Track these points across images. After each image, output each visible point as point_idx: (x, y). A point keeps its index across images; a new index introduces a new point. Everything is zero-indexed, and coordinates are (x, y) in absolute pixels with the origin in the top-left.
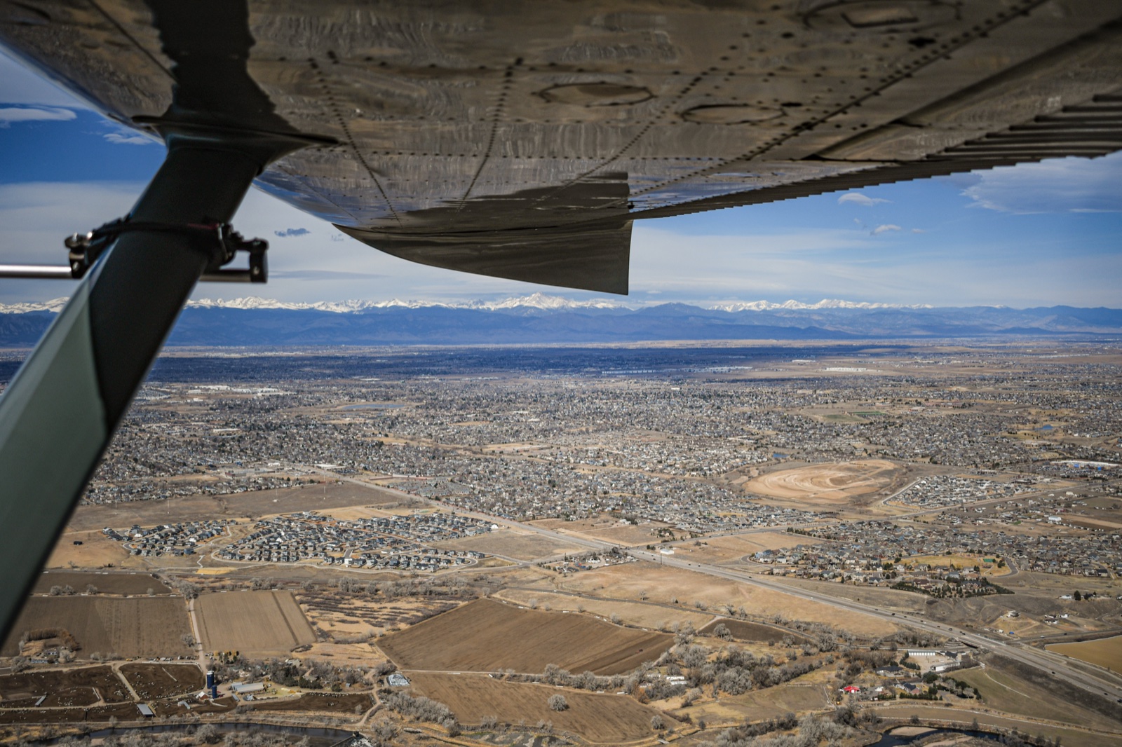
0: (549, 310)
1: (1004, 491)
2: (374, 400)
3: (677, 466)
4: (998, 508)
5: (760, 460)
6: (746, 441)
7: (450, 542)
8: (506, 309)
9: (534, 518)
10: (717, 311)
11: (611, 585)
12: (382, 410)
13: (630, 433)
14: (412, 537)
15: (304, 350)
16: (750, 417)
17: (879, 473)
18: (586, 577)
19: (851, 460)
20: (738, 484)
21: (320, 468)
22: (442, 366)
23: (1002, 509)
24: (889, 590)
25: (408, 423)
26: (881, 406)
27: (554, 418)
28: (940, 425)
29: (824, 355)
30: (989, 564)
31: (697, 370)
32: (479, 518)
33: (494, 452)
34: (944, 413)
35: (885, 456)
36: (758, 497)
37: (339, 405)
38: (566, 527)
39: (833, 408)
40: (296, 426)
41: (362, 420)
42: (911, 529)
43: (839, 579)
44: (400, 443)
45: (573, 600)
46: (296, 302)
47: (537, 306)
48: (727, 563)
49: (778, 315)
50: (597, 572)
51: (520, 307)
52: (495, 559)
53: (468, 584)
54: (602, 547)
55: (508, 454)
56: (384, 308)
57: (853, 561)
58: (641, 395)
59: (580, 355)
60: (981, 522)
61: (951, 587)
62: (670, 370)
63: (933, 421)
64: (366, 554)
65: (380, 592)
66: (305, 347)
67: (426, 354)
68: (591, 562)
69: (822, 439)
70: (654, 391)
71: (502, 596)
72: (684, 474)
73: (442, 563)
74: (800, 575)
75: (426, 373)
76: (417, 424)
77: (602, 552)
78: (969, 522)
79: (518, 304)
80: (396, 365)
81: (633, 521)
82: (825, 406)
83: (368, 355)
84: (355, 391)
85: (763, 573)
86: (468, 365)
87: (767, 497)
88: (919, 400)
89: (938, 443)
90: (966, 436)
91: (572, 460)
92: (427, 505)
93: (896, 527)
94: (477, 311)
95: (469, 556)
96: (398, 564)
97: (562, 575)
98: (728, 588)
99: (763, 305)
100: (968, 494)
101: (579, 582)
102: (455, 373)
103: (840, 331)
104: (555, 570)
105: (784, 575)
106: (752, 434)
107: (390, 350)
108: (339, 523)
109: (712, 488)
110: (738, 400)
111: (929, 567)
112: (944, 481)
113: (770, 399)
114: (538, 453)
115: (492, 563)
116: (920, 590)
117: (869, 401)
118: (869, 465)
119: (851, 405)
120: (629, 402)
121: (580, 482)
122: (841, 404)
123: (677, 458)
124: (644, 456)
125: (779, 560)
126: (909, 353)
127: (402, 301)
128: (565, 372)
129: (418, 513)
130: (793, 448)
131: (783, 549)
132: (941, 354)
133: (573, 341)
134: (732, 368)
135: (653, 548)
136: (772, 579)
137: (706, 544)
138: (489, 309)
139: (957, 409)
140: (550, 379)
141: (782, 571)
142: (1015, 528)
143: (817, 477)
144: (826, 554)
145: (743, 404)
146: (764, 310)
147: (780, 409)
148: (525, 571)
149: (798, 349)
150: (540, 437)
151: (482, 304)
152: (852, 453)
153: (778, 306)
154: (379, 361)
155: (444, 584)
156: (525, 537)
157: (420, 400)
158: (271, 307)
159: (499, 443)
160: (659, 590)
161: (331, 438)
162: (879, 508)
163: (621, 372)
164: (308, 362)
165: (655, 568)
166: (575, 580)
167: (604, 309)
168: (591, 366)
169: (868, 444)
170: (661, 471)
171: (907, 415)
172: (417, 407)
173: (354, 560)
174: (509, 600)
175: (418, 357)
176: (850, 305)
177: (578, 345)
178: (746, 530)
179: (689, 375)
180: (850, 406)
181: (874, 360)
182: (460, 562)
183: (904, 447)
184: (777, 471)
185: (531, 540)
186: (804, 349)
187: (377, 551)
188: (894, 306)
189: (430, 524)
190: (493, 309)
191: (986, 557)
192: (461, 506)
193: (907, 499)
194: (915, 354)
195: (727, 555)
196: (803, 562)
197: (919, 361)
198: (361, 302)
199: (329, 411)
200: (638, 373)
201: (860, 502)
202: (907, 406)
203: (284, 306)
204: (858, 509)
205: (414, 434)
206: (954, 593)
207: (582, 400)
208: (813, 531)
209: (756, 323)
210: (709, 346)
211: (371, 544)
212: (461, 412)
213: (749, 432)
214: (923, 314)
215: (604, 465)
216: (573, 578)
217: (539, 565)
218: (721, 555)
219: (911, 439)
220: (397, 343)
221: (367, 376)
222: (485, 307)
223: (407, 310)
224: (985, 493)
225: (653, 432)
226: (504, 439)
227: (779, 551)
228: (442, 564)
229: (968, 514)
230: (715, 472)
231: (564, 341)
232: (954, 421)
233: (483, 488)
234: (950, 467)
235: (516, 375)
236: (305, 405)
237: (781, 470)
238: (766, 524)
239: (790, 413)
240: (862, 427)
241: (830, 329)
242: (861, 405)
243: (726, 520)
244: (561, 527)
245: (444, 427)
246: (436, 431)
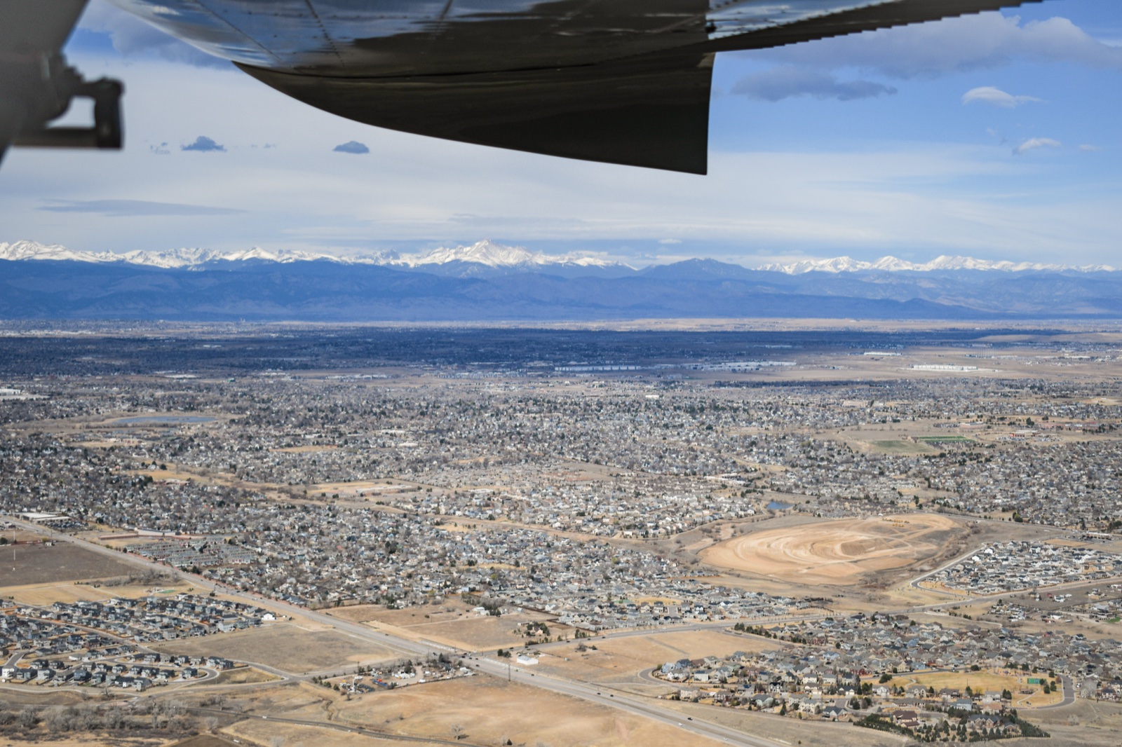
0: (502, 268)
1: (1111, 567)
2: (169, 409)
3: (605, 520)
4: (1092, 595)
5: (742, 513)
6: (731, 482)
7: (188, 642)
8: (434, 265)
9: (339, 603)
10: (770, 274)
11: (417, 714)
12: (175, 426)
13: (553, 467)
14: (129, 633)
15: (97, 328)
16: (753, 443)
17: (924, 536)
18: (381, 701)
19: (888, 514)
20: (693, 551)
21: (26, 518)
22: (305, 355)
23: (1097, 597)
24: (851, 727)
25: (207, 447)
26: (968, 428)
27: (442, 441)
28: (1052, 460)
29: (918, 344)
30: (1031, 686)
31: (707, 367)
32: (249, 603)
33: (324, 495)
34: (1064, 440)
35: (943, 509)
36: (714, 572)
37: (108, 417)
38: (384, 619)
39: (892, 429)
40: (23, 450)
41: (134, 441)
42: (937, 628)
43: (778, 709)
44: (181, 479)
45: (348, 739)
46: (96, 250)
47: (483, 262)
48: (615, 680)
49: (865, 280)
50: (403, 692)
51: (456, 263)
52: (250, 670)
53: (188, 711)
54: (425, 652)
55: (346, 500)
56: (238, 261)
57: (814, 680)
58: (594, 407)
59: (529, 341)
60: (1056, 618)
61: (950, 723)
62: (664, 366)
63: (1043, 452)
64: (40, 661)
65: (42, 724)
66: (100, 323)
67: (291, 336)
68: (400, 677)
69: (854, 479)
70: (615, 400)
71: (237, 731)
72: (612, 533)
73: (159, 677)
74: (720, 701)
75: (275, 366)
76: (221, 448)
77: (423, 660)
78: (1038, 617)
79: (452, 257)
80: (232, 354)
81: (493, 609)
82: (879, 426)
83: (197, 337)
84: (144, 395)
85: (663, 698)
86: (348, 355)
87: (731, 573)
88: (1033, 419)
89: (1035, 489)
90: (1085, 478)
91: (443, 509)
92: (177, 581)
93: (913, 623)
94: (387, 269)
95: (209, 665)
96: (87, 677)
97: (345, 697)
98: (599, 721)
99: (844, 264)
100: (1051, 572)
101: (366, 709)
102: (320, 368)
103: (961, 307)
104: (337, 688)
105: (696, 701)
106: (747, 471)
107: (233, 330)
108: (19, 609)
109: (647, 557)
110: (745, 416)
111: (931, 691)
112: (1021, 551)
113: (797, 414)
114: (392, 499)
115: (242, 677)
116: (899, 727)
117: (953, 420)
118: (912, 522)
119: (923, 427)
120: (571, 417)
121: (438, 546)
122: (906, 424)
123: (611, 508)
124: (560, 505)
125: (697, 676)
126: (1056, 343)
127: (267, 251)
128: (495, 368)
129: (156, 593)
130: (804, 493)
131: (710, 658)
132: (1107, 344)
133: (533, 318)
134: (763, 364)
135: (507, 655)
136: (676, 705)
137: (594, 648)
138: (406, 265)
139: (1088, 434)
140: (468, 378)
141: (693, 695)
142: (1107, 627)
143: (823, 541)
144: (775, 667)
145: (749, 422)
146: (845, 273)
147: (806, 431)
148: (290, 691)
149: (886, 335)
150: (409, 474)
151: (396, 257)
152: (892, 503)
153: (867, 265)
154: (207, 346)
155: (149, 711)
156: (312, 634)
157: (242, 410)
158: (55, 258)
159: (339, 481)
160: (489, 724)
161: (71, 470)
162: (899, 595)
163: (585, 369)
164: (94, 347)
165: (499, 686)
166: (362, 706)
167: (590, 267)
168: (541, 358)
169: (925, 489)
170: (578, 528)
171: (1005, 443)
172: (233, 421)
173: (17, 670)
174: (245, 737)
175: (276, 341)
176: (982, 265)
177: (539, 325)
178: (672, 626)
179: (693, 374)
180: (918, 426)
181: (993, 354)
182: (188, 675)
183: (979, 494)
184: (764, 530)
185: (320, 639)
186: (894, 335)
187: (60, 656)
188: (1052, 267)
189: (167, 612)
190: (412, 265)
191: (1034, 676)
192: (230, 584)
193: (950, 579)
194: (1065, 344)
195: (620, 667)
196: (735, 679)
197: (1067, 356)
198: (201, 251)
199: (88, 427)
200: (612, 371)
201: (877, 581)
202: (1009, 429)
203: (76, 257)
204: (868, 592)
205: (208, 466)
206: (952, 733)
207: (497, 413)
208: (777, 629)
209: (830, 293)
210: (746, 329)
211: (59, 644)
212: (298, 431)
213: (743, 467)
214: (1096, 281)
215: (491, 518)
216: (360, 703)
217: (315, 680)
218: (611, 666)
219: (996, 481)
220: (251, 317)
221: (179, 370)
222: (400, 262)
223: (274, 265)
224: (1082, 570)
225: (591, 465)
226: (348, 473)
227: (702, 662)
228: (161, 678)
229: (1039, 604)
230: (663, 531)
231: (520, 317)
232: (1077, 453)
233: (275, 555)
234: (1041, 527)
235: (418, 371)
236: (54, 417)
237: (769, 529)
238: (705, 617)
239: (819, 438)
240: (926, 461)
241: (946, 302)
242: (938, 426)
243: (644, 609)
244: (376, 618)
245: (260, 454)
246: (246, 461)
